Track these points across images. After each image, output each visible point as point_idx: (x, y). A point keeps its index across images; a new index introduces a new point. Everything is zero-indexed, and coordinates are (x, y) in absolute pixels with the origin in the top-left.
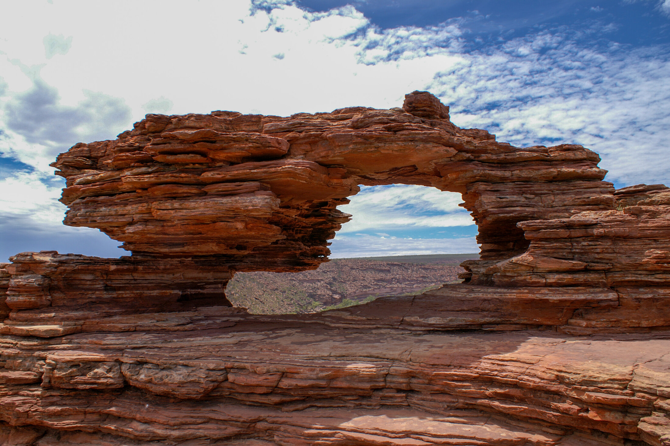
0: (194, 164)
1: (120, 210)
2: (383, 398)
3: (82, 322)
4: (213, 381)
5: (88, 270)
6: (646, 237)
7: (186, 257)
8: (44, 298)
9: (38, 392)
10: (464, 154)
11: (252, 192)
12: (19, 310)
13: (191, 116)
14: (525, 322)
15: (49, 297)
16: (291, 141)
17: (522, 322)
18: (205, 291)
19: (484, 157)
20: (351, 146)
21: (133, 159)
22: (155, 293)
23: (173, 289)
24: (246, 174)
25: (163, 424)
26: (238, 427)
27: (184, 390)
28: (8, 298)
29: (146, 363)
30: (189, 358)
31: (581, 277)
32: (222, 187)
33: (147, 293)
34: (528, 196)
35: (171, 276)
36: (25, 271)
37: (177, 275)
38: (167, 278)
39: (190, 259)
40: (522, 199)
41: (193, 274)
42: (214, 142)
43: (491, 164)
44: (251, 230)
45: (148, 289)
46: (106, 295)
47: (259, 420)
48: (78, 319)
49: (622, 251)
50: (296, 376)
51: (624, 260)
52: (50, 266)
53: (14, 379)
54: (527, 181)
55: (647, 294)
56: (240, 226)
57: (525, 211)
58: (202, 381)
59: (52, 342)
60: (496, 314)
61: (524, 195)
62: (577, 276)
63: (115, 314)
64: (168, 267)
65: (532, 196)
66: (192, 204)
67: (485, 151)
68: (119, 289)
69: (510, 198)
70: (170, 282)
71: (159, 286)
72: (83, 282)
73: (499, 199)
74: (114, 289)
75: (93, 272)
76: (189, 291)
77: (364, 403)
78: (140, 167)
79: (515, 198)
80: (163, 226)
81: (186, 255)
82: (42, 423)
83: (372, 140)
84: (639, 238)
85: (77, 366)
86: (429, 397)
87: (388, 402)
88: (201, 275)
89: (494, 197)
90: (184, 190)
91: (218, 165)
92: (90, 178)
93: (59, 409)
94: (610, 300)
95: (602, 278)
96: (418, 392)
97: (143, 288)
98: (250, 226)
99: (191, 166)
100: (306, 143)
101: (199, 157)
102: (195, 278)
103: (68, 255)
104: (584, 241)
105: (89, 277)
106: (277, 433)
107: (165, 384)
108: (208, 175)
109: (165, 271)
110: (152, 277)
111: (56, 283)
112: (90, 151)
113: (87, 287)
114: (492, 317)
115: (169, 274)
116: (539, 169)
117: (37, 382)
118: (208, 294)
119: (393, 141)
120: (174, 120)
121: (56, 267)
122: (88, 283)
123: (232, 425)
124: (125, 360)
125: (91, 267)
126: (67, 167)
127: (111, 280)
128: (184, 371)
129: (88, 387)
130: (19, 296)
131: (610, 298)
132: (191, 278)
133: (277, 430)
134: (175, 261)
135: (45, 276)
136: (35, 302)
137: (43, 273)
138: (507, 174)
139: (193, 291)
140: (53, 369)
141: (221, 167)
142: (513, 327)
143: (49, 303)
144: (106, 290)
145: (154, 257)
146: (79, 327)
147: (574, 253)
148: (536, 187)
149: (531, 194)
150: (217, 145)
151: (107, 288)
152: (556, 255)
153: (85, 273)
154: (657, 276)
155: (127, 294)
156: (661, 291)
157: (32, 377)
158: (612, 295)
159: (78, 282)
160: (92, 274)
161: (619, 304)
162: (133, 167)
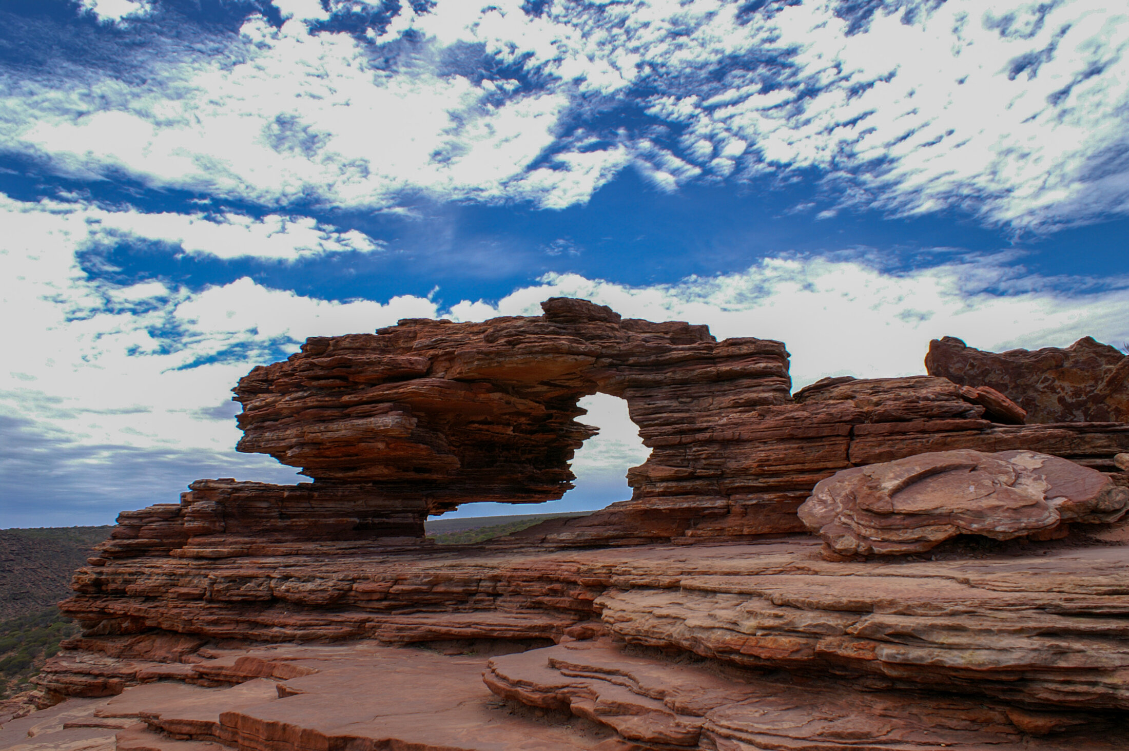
0: (339, 387)
1: (280, 434)
2: (476, 602)
3: (248, 546)
4: (338, 590)
5: (263, 497)
6: (756, 439)
7: (367, 482)
8: (217, 524)
9: (202, 604)
10: (603, 360)
11: (385, 412)
12: (196, 536)
13: (348, 336)
14: (646, 534)
15: (223, 524)
16: (434, 358)
17: (643, 534)
18: (391, 521)
19: (632, 360)
20: (476, 363)
21: (291, 384)
22: (331, 521)
23: (350, 517)
24: (380, 395)
25: (292, 626)
26: (350, 626)
27: (312, 597)
28: (186, 524)
29: (291, 577)
30: (328, 572)
31: (688, 485)
32: (360, 409)
33: (323, 520)
34: (683, 400)
35: (353, 504)
36: (202, 498)
37: (360, 502)
38: (347, 506)
39: (370, 484)
40: (674, 404)
41: (377, 502)
42: (350, 367)
43: (643, 367)
44: (395, 449)
45: (325, 517)
46: (280, 523)
47: (368, 620)
48: (246, 543)
49: (731, 455)
50: (405, 582)
51: (732, 465)
52: (223, 492)
53: (184, 594)
54: (684, 383)
55: (752, 500)
56: (381, 446)
57: (672, 417)
58: (330, 589)
59: (218, 562)
60: (619, 527)
61: (680, 400)
62: (684, 484)
63: (286, 541)
64: (347, 493)
65: (689, 400)
66: (334, 426)
67: (633, 354)
68: (295, 516)
69: (659, 403)
70: (350, 510)
71: (336, 514)
72: (259, 510)
73: (647, 406)
74: (289, 517)
75: (266, 499)
76: (370, 520)
77: (460, 607)
78: (297, 392)
79: (666, 403)
80: (319, 449)
81: (366, 479)
82: (202, 629)
83: (492, 356)
84: (751, 441)
85: (234, 581)
86: (509, 599)
87: (480, 606)
88: (387, 503)
89: (642, 404)
90: (328, 412)
91: (361, 387)
92: (257, 404)
93: (216, 617)
94: (716, 508)
95: (713, 484)
96: (501, 595)
97: (320, 516)
98: (392, 446)
99: (337, 389)
100: (445, 360)
101: (338, 382)
102: (380, 506)
103: (245, 483)
104: (695, 446)
105: (265, 505)
106: (379, 630)
107: (300, 592)
108: (346, 398)
109: (343, 498)
110: (330, 505)
111: (230, 510)
112: (267, 374)
113: (263, 515)
114: (615, 530)
115: (349, 501)
116: (693, 370)
117: (200, 597)
118: (394, 524)
119: (513, 355)
120: (331, 342)
121: (230, 494)
122: (264, 510)
123: (347, 626)
124: (274, 575)
125: (265, 494)
126: (243, 392)
127: (286, 507)
128: (319, 581)
129: (240, 598)
130: (194, 521)
131: (716, 505)
132: (375, 506)
133: (379, 627)
134: (355, 487)
135: (218, 503)
136: (208, 528)
137: (216, 499)
138: (659, 377)
139: (376, 520)
140: (213, 584)
141: (363, 389)
142: (637, 541)
143: (222, 529)
144: (281, 518)
145: (334, 483)
146: (245, 551)
147: (688, 460)
148: (693, 390)
149: (687, 397)
150: (352, 370)
151: (282, 516)
152: (670, 463)
153: (260, 501)
154: (760, 480)
155: (301, 522)
156: (766, 496)
157: (198, 592)
158: (719, 503)
159: (254, 510)
160: (267, 501)
161: (727, 512)
162: (293, 392)
